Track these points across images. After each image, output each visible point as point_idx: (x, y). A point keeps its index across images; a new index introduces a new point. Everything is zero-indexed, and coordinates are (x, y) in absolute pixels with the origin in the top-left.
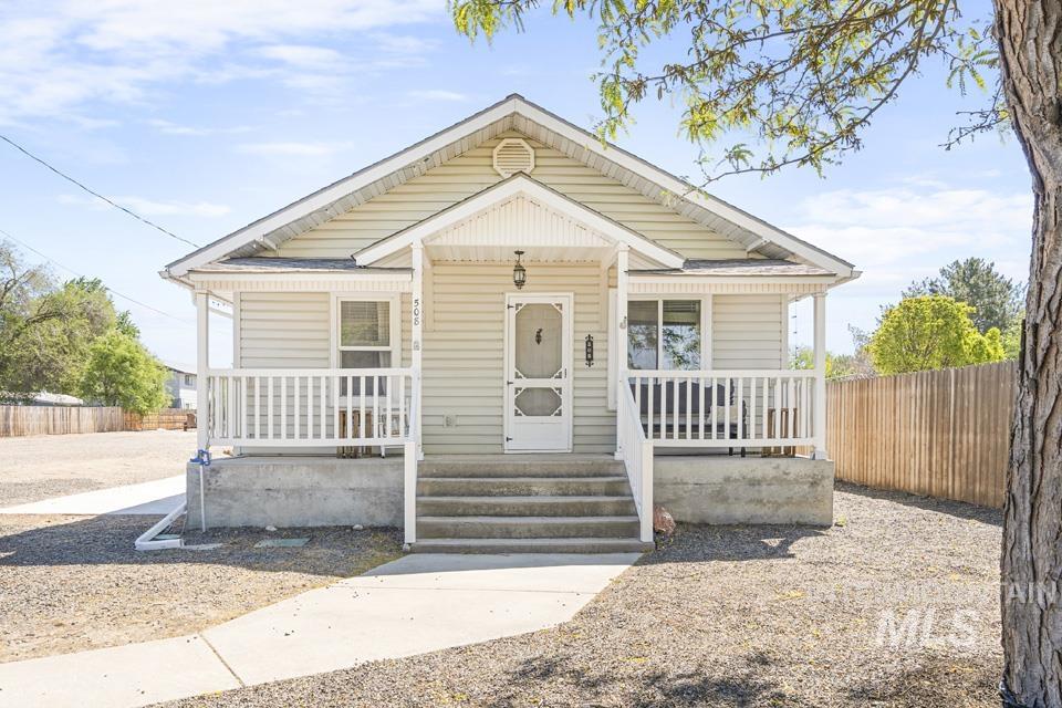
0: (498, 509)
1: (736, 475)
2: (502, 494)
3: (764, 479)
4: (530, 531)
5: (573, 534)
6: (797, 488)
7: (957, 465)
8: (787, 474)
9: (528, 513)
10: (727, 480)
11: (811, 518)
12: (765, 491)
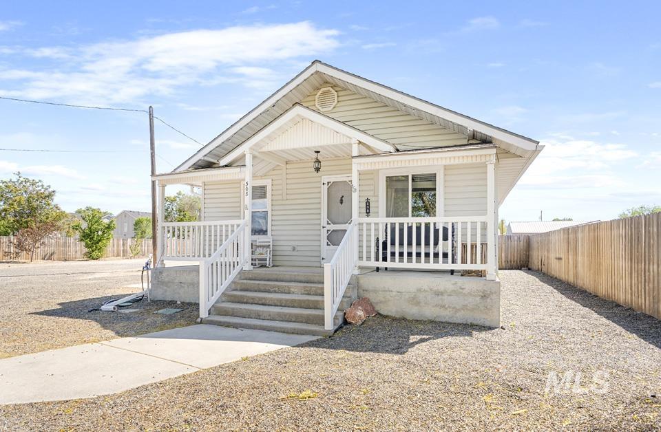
0: (264, 301)
1: (425, 287)
2: (275, 292)
3: (446, 291)
4: (270, 315)
5: (293, 320)
6: (470, 299)
7: (647, 288)
8: (463, 289)
9: (279, 304)
10: (419, 290)
11: (482, 321)
12: (446, 300)
